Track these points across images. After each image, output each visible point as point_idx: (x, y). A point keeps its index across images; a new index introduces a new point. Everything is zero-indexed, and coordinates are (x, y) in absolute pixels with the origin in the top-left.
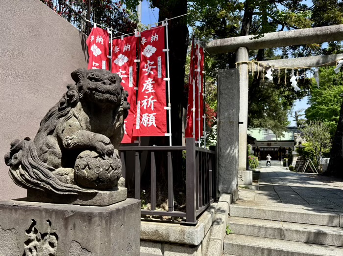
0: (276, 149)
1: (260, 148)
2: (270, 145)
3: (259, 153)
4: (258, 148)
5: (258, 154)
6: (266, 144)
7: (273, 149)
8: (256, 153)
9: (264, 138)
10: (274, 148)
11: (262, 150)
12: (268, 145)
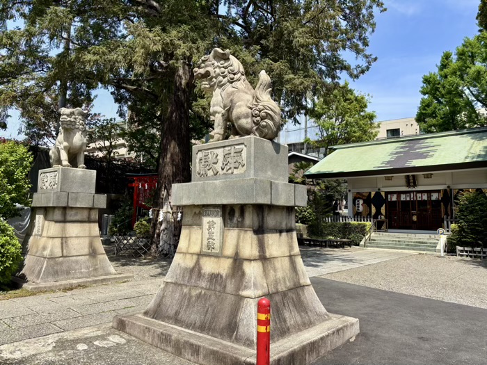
0: (435, 197)
1: (387, 193)
2: (415, 185)
3: (383, 210)
4: (378, 194)
5: (378, 212)
6: (403, 181)
7: (425, 197)
8: (374, 210)
9: (388, 162)
10: (429, 192)
11: (394, 198)
12: (408, 185)
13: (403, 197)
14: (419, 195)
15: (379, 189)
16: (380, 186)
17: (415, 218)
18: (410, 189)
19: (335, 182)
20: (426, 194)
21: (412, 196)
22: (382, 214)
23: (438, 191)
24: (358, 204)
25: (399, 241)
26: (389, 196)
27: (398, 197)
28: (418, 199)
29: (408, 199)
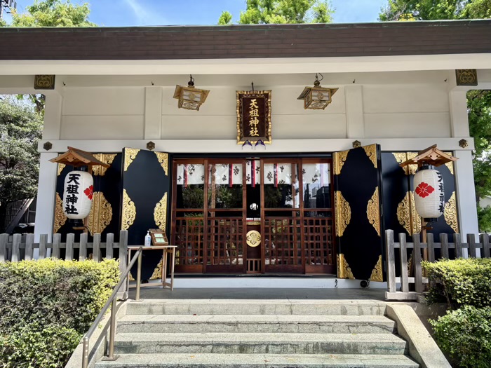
1: (175, 158)
2: (263, 136)
3: (160, 212)
4: (148, 155)
5: (144, 223)
7: (284, 174)
8: (129, 211)
10: (297, 160)
12: (244, 133)
13: (221, 174)
14: (269, 168)
15: (151, 145)
16: (153, 134)
17: (253, 239)
18: (248, 149)
19: (29, 150)
20: (287, 167)
21: (249, 171)
22: (157, 227)
23: (327, 158)
24: (73, 190)
25: (243, 348)
26: (180, 169)
27: (208, 173)
28: (267, 182)
29: (237, 180)
